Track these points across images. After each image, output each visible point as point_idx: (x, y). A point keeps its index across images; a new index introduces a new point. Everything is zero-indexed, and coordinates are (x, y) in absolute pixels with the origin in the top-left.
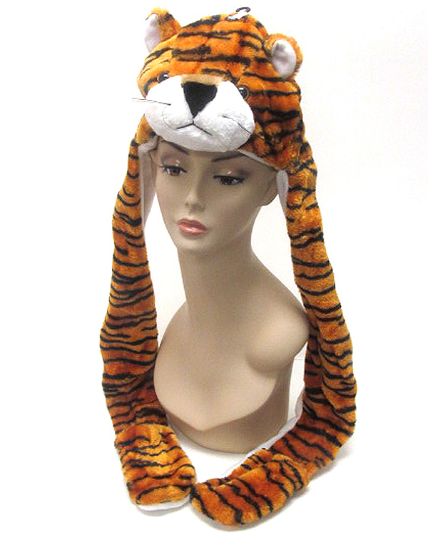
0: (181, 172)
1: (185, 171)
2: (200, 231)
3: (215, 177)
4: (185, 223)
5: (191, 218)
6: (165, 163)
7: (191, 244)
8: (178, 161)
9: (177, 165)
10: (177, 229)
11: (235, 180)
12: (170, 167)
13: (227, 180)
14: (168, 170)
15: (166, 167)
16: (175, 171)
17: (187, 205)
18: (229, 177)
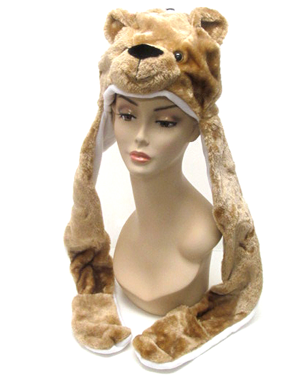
0: (132, 118)
1: (135, 118)
2: (146, 160)
3: (157, 122)
4: (135, 154)
5: (139, 150)
6: (121, 112)
7: (139, 169)
8: (130, 111)
9: (129, 113)
10: (129, 158)
11: (170, 124)
12: (125, 115)
13: (165, 124)
14: (123, 116)
15: (122, 115)
16: (128, 117)
17: (136, 141)
18: (166, 121)
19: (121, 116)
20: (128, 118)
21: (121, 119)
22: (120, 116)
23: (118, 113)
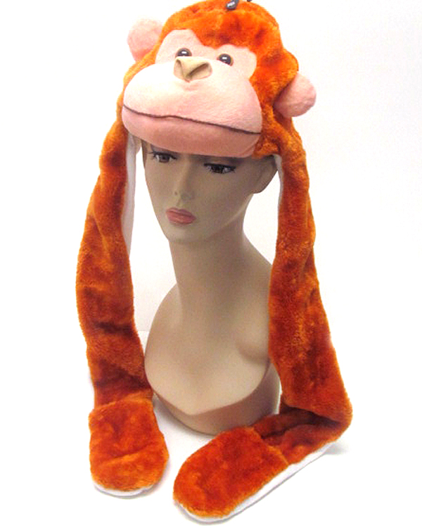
19: (155, 156)
20: (164, 158)
21: (154, 160)
22: (153, 155)
23: (151, 151)
